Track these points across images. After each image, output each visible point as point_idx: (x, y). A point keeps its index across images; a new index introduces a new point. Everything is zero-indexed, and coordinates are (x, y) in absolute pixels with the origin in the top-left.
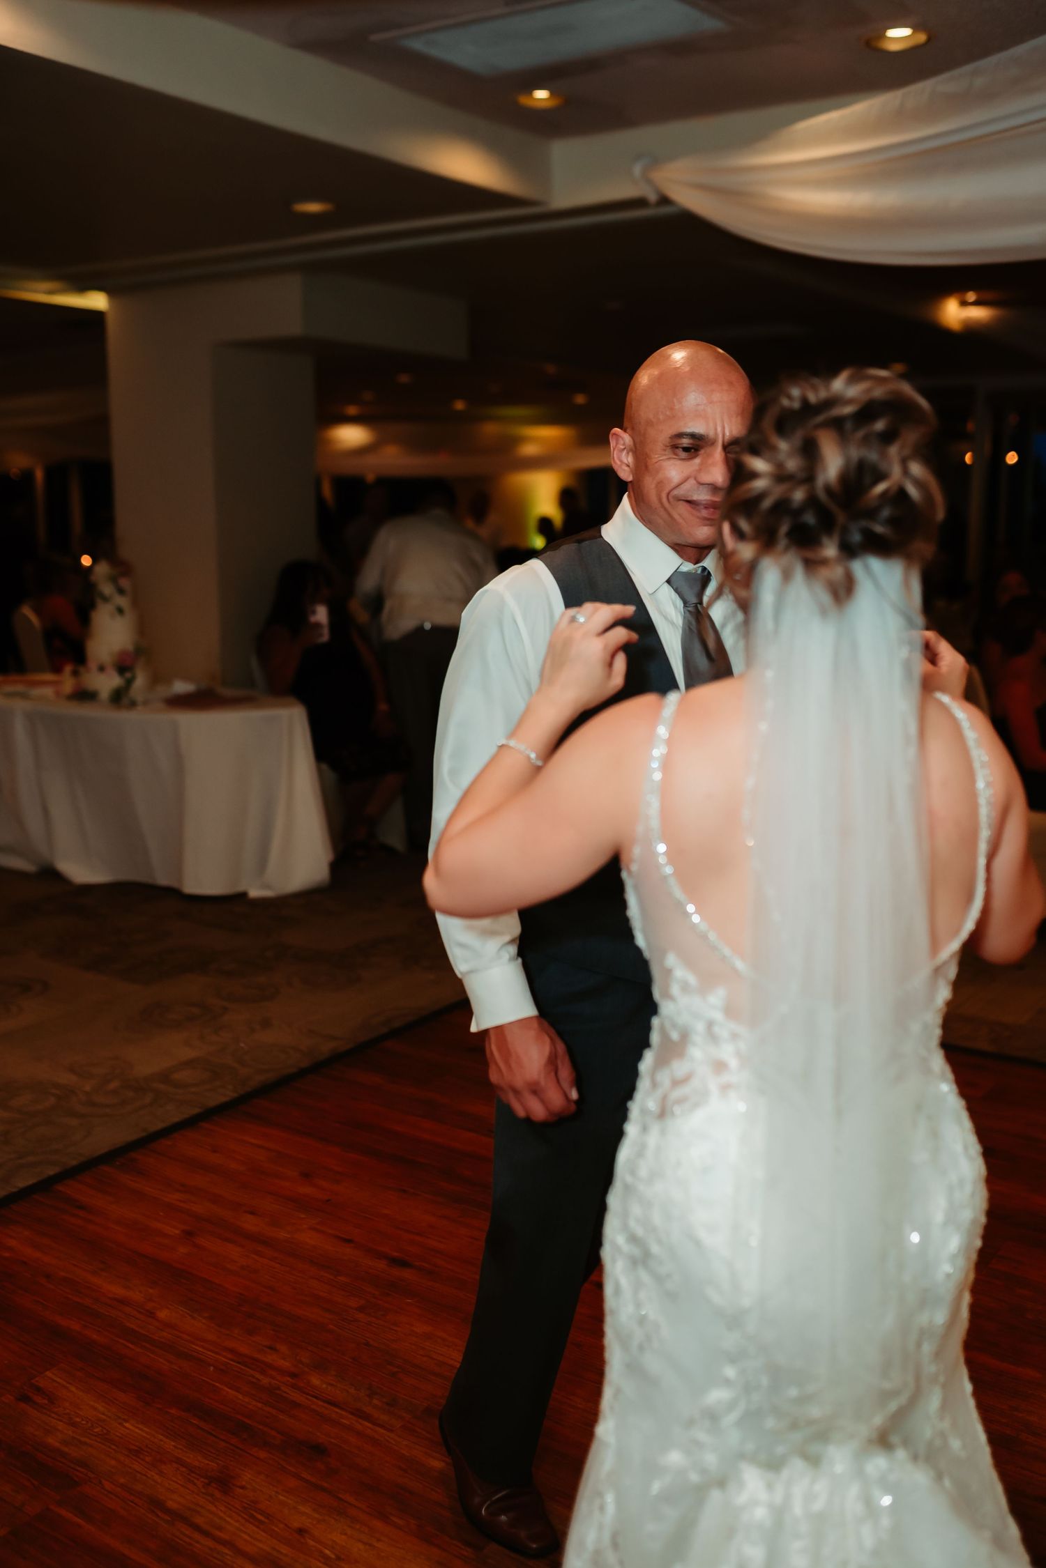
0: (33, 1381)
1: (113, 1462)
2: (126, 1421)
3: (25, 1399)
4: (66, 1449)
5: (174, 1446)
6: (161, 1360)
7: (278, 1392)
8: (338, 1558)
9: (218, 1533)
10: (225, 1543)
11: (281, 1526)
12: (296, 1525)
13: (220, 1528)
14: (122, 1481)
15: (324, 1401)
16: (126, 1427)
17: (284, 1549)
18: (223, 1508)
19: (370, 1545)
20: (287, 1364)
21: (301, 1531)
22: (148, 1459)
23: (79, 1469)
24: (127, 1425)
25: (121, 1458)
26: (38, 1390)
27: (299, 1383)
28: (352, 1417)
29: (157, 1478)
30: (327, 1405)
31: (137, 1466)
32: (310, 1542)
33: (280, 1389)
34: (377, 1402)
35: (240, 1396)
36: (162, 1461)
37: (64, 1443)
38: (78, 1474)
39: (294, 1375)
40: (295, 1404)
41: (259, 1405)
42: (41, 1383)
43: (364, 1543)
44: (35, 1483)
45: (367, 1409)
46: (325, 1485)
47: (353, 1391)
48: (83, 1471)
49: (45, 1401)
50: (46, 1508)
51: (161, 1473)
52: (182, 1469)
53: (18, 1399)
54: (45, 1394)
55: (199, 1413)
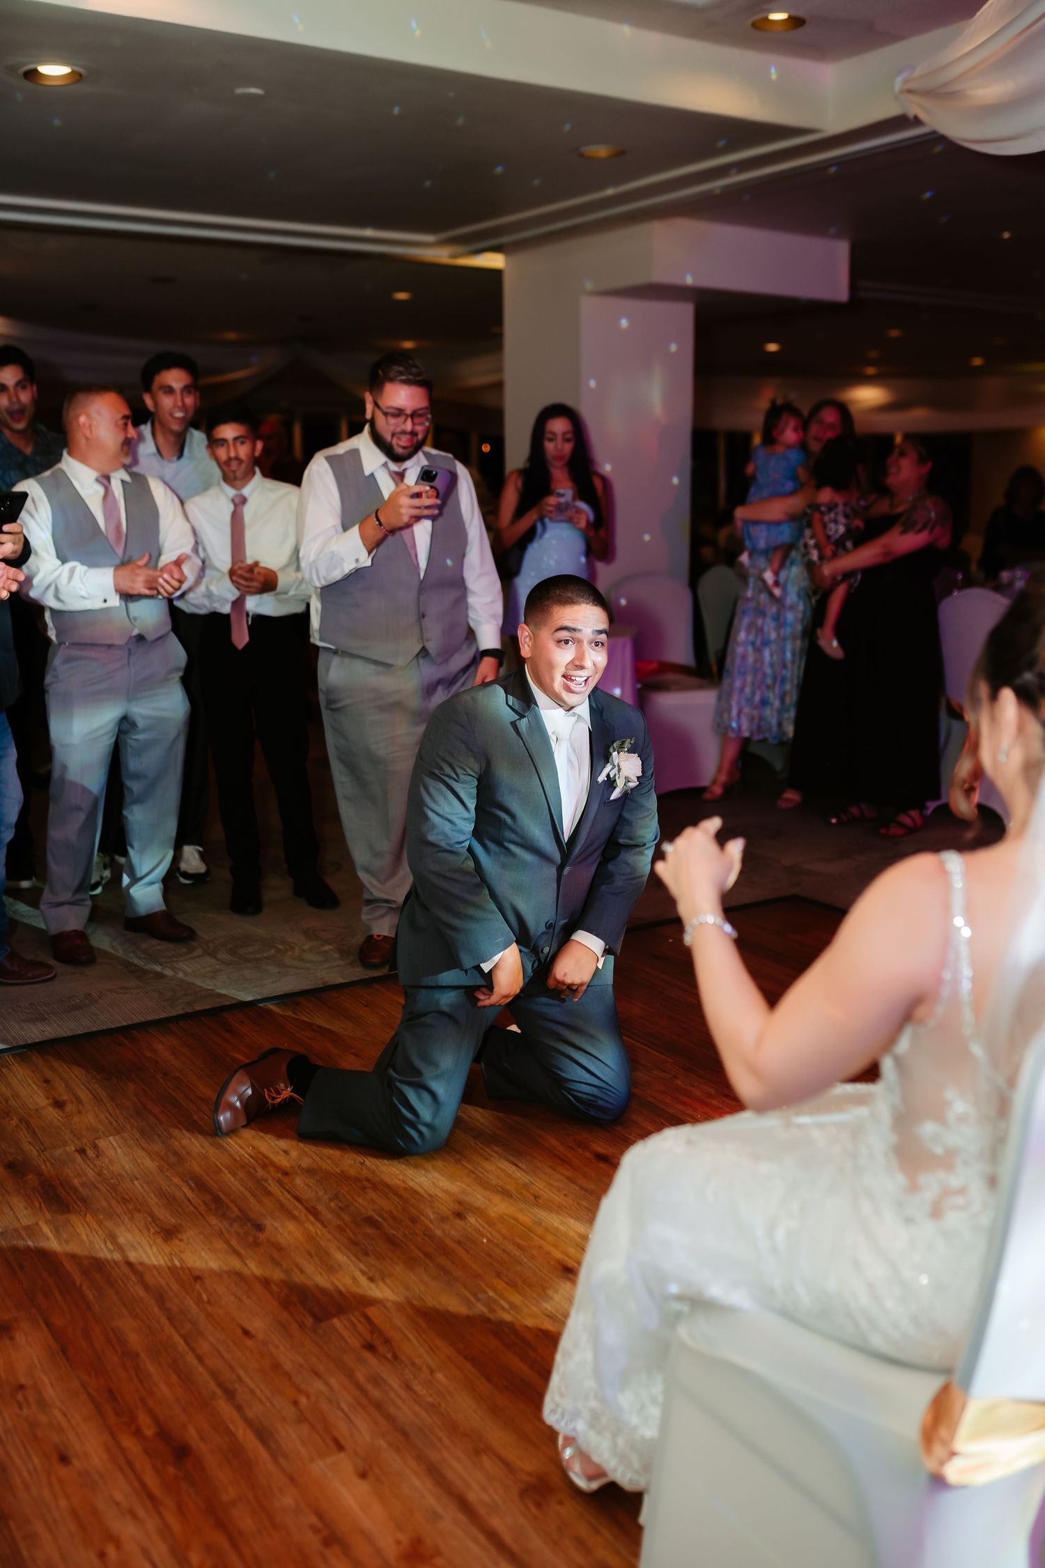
0: (96, 1141)
1: (104, 1204)
2: (137, 1179)
3: (82, 1151)
4: (81, 1189)
5: (156, 1203)
7: (263, 1182)
8: (209, 1302)
11: (186, 1271)
12: (197, 1273)
15: (293, 1196)
16: (133, 1184)
17: (175, 1287)
18: (155, 1250)
19: (240, 1300)
20: (288, 1165)
21: (198, 1279)
22: (130, 1207)
23: (79, 1203)
24: (136, 1182)
25: (114, 1203)
26: (95, 1147)
27: (285, 1180)
28: (304, 1211)
29: (126, 1220)
30: (292, 1199)
31: (119, 1210)
32: (198, 1287)
33: (266, 1181)
34: (333, 1205)
35: (233, 1180)
36: (139, 1211)
37: (83, 1185)
38: (75, 1205)
39: (286, 1174)
40: (269, 1194)
41: (242, 1189)
42: (102, 1143)
43: (236, 1296)
44: (43, 1205)
45: (320, 1208)
46: (243, 1252)
47: (321, 1193)
48: (81, 1205)
49: (94, 1156)
50: (37, 1224)
51: (132, 1218)
52: (150, 1219)
53: (77, 1151)
54: (98, 1152)
55: (193, 1185)
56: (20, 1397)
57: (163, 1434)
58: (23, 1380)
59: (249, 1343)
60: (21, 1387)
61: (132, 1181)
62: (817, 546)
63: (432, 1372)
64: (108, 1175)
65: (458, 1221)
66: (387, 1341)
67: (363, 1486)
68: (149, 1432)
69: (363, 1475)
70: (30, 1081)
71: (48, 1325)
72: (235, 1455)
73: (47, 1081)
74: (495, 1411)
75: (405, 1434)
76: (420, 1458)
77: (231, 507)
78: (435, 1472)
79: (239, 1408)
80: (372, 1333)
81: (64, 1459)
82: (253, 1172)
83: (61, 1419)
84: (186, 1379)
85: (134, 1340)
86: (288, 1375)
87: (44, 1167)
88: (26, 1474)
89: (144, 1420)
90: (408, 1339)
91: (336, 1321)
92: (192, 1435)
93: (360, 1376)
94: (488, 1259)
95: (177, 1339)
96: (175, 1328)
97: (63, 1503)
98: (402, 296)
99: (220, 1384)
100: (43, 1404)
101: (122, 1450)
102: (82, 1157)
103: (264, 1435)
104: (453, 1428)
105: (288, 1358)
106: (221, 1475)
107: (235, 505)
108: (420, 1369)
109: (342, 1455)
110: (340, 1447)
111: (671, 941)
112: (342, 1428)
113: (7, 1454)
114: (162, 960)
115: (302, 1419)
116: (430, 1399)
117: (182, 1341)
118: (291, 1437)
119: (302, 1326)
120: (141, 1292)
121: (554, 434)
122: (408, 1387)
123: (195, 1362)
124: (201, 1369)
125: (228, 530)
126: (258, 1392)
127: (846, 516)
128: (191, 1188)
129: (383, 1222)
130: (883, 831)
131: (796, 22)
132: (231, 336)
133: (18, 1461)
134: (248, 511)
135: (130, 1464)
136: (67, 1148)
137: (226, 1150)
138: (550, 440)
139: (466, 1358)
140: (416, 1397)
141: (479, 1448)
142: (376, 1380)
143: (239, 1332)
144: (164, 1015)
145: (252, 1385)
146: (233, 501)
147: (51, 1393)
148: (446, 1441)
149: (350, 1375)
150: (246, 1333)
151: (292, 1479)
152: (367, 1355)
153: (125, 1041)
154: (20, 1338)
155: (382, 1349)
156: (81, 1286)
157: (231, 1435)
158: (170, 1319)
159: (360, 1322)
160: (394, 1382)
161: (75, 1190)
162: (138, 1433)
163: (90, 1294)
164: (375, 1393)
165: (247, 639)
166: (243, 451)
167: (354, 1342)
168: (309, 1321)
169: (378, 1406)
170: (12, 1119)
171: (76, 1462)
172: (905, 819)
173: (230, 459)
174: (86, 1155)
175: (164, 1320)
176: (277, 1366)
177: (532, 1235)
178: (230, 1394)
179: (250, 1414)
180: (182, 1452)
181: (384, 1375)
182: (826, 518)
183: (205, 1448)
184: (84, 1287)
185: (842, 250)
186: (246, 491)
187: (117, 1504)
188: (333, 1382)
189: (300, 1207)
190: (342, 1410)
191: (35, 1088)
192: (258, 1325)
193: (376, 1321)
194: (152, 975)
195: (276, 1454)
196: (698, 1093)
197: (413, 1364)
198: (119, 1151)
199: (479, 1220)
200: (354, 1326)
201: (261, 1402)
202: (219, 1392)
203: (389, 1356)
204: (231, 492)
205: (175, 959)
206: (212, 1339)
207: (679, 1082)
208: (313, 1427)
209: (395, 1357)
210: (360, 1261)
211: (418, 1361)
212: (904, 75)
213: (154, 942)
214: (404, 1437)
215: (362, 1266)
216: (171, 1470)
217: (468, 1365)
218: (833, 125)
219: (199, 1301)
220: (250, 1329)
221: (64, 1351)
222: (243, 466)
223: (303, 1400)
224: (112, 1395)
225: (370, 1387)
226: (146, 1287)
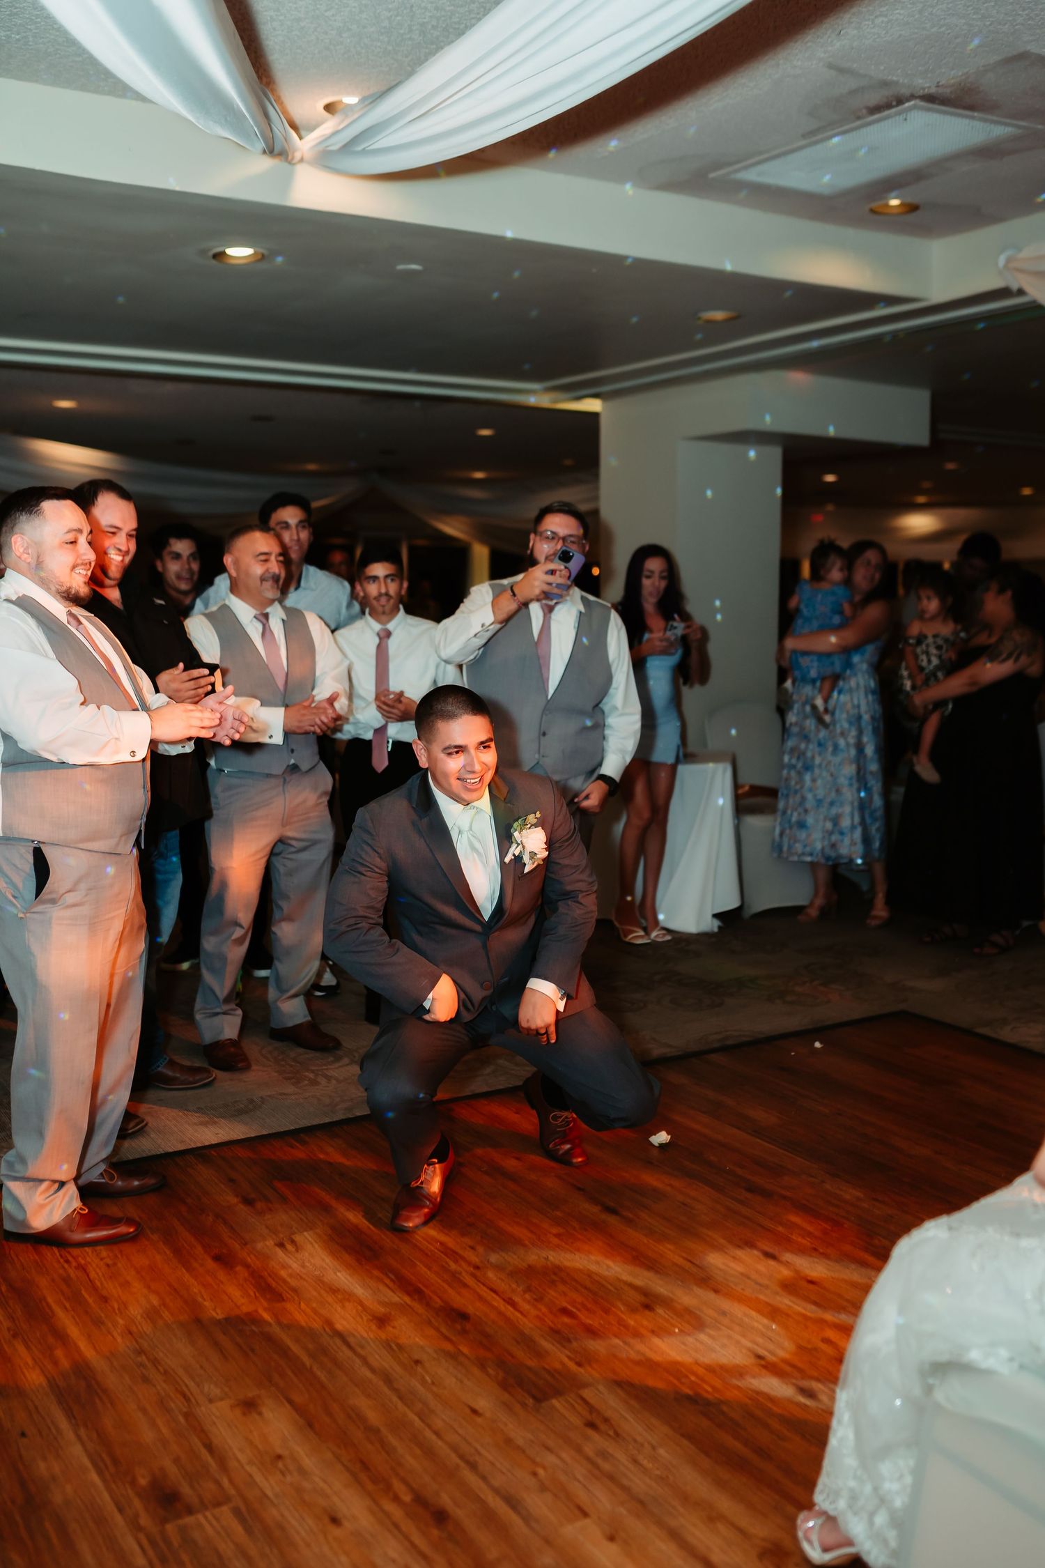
0: (293, 1236)
1: (315, 1293)
2: (339, 1271)
3: (281, 1245)
4: (289, 1280)
5: (362, 1293)
6: (388, 1241)
7: (457, 1275)
8: (433, 1383)
9: (359, 1350)
10: (359, 1356)
11: (406, 1355)
12: (416, 1357)
13: (362, 1347)
14: (314, 1305)
15: (488, 1288)
16: (336, 1275)
17: (398, 1369)
19: (461, 1382)
20: (477, 1260)
21: (417, 1362)
22: (339, 1297)
23: (290, 1292)
24: (338, 1274)
25: (323, 1292)
26: (293, 1242)
27: (478, 1273)
28: (501, 1301)
29: (339, 1309)
30: (488, 1291)
31: (330, 1299)
32: (419, 1369)
33: (460, 1273)
34: (527, 1296)
35: (429, 1273)
36: (349, 1300)
37: (291, 1276)
38: (288, 1295)
39: (477, 1268)
40: (465, 1286)
41: (439, 1281)
42: (297, 1238)
43: (457, 1379)
44: (257, 1295)
45: (517, 1299)
46: (454, 1339)
47: (514, 1286)
48: (293, 1295)
49: (294, 1250)
50: (256, 1311)
51: (343, 1307)
52: (360, 1308)
53: (276, 1245)
54: (296, 1245)
55: (393, 1277)
56: (280, 1465)
57: (420, 1500)
58: (280, 1451)
59: (479, 1420)
60: (279, 1457)
61: (335, 1273)
62: (911, 677)
63: (654, 1448)
64: (311, 1267)
65: (647, 1312)
66: (606, 1420)
67: (613, 1548)
68: (407, 1498)
69: (612, 1539)
70: (216, 1180)
71: (290, 1402)
72: (489, 1518)
73: (232, 1180)
74: (721, 1484)
75: (641, 1502)
76: (660, 1523)
77: (377, 640)
78: (675, 1536)
79: (484, 1478)
80: (591, 1412)
81: (335, 1521)
82: (447, 1266)
83: (322, 1484)
84: (429, 1453)
85: (373, 1417)
86: (519, 1448)
87: (249, 1260)
88: (303, 1533)
89: (398, 1486)
90: (626, 1419)
91: (554, 1402)
92: (445, 1500)
93: (589, 1450)
94: (683, 1347)
95: (412, 1416)
96: (408, 1407)
97: (344, 1559)
98: (485, 432)
99: (462, 1457)
100: (302, 1472)
101: (388, 1515)
102: (282, 1251)
103: (513, 1502)
104: (685, 1499)
105: (520, 1436)
106: (483, 1538)
107: (380, 639)
108: (642, 1445)
109: (587, 1521)
110: (585, 1514)
111: (793, 1054)
112: (582, 1497)
113: (282, 1516)
114: (313, 1068)
115: (543, 1488)
116: (658, 1472)
117: (416, 1419)
118: (538, 1504)
119: (524, 1405)
120: (368, 1374)
121: (652, 572)
122: (635, 1461)
123: (434, 1437)
124: (440, 1443)
125: (373, 662)
126: (498, 1465)
127: (939, 648)
128: (392, 1280)
129: (577, 1312)
130: (977, 950)
131: (911, 208)
132: (312, 467)
133: (294, 1522)
134: (392, 644)
135: (397, 1526)
136: (267, 1243)
137: (416, 1246)
138: (648, 577)
139: (683, 1435)
140: (645, 1471)
141: (713, 1517)
142: (604, 1454)
143: (468, 1411)
144: (327, 1120)
145: (491, 1458)
146: (378, 634)
147: (308, 1462)
148: (681, 1510)
149: (579, 1450)
150: (474, 1411)
151: (547, 1541)
152: (590, 1432)
153: (298, 1145)
154: (268, 1413)
155: (603, 1427)
156: (311, 1368)
157: (482, 1502)
158: (401, 1398)
159: (576, 1402)
160: (621, 1457)
161: (285, 1281)
162: (396, 1499)
163: (322, 1375)
164: (606, 1466)
165: (386, 763)
166: (393, 588)
167: (576, 1421)
168: (530, 1401)
169: (611, 1477)
170: (209, 1215)
171: (346, 1524)
172: (997, 938)
173: (380, 595)
174: (286, 1249)
175: (395, 1399)
176: (509, 1441)
177: (719, 1325)
178: (473, 1466)
179: (496, 1483)
180: (440, 1517)
181: (610, 1450)
182: (919, 650)
183: (462, 1514)
184: (315, 1369)
185: (921, 397)
186: (390, 626)
187: (394, 1561)
188: (564, 1455)
189: (497, 1298)
190: (580, 1482)
191: (223, 1186)
192: (482, 1404)
193: (592, 1401)
194: (307, 1082)
195: (527, 1518)
196: (848, 1197)
197: (635, 1441)
198: (316, 1246)
199: (667, 1312)
200: (573, 1406)
201: (503, 1473)
202: (462, 1464)
203: (611, 1433)
204: (377, 626)
205: (326, 1067)
206: (444, 1417)
207: (828, 1186)
208: (555, 1495)
209: (617, 1434)
210: (564, 1347)
211: (639, 1438)
212: (1009, 253)
213: (301, 1050)
214: (641, 1505)
215: (569, 1354)
216: (435, 1532)
217: (685, 1442)
218: (938, 295)
219: (423, 1382)
220: (477, 1407)
221: (310, 1425)
222: (392, 601)
223: (541, 1472)
224: (365, 1466)
225: (600, 1461)
226: (373, 1370)
